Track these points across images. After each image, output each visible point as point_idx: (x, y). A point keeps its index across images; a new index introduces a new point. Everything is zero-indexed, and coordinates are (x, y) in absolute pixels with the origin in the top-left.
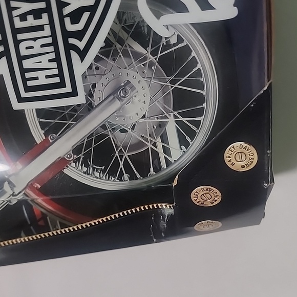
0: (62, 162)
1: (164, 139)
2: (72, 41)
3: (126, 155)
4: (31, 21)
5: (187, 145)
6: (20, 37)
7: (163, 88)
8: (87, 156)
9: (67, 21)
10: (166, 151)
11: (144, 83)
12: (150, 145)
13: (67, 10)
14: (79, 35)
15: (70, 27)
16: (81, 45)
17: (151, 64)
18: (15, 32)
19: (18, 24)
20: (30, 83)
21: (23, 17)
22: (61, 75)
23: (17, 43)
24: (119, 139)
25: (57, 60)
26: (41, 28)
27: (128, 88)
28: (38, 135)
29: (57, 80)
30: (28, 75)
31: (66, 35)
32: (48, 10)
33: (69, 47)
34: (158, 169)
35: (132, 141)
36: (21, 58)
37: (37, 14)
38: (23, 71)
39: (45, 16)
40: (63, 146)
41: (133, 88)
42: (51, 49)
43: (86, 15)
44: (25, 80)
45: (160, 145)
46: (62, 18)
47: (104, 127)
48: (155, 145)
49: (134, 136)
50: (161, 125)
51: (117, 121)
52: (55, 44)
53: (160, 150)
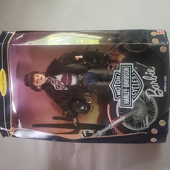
0: (122, 122)
1: (145, 120)
2: (132, 97)
3: (136, 122)
4: (126, 93)
5: (150, 122)
6: (124, 95)
7: (146, 109)
8: (128, 121)
9: (132, 93)
10: (145, 123)
11: (142, 107)
12: (142, 121)
13: (132, 92)
14: (134, 96)
15: (133, 94)
16: (134, 98)
17: (144, 104)
18: (123, 94)
19: (124, 93)
20: (124, 103)
21: (125, 92)
22: (130, 102)
23: (123, 96)
24: (135, 119)
25: (130, 100)
26: (128, 94)
27: (138, 108)
28: (118, 115)
29: (129, 103)
30: (124, 102)
31: (132, 96)
32: (129, 91)
33: (132, 98)
34: (143, 126)
35: (138, 120)
36: (123, 99)
37: (127, 91)
38: (123, 101)
39: (129, 92)
40: (123, 118)
41: (139, 108)
42: (129, 98)
43: (136, 93)
44: (123, 102)
45: (144, 121)
46: (131, 93)
47: (132, 115)
48: (143, 121)
49: (139, 119)
50: (145, 117)
51: (135, 115)
52: (130, 97)
53: (144, 123)
